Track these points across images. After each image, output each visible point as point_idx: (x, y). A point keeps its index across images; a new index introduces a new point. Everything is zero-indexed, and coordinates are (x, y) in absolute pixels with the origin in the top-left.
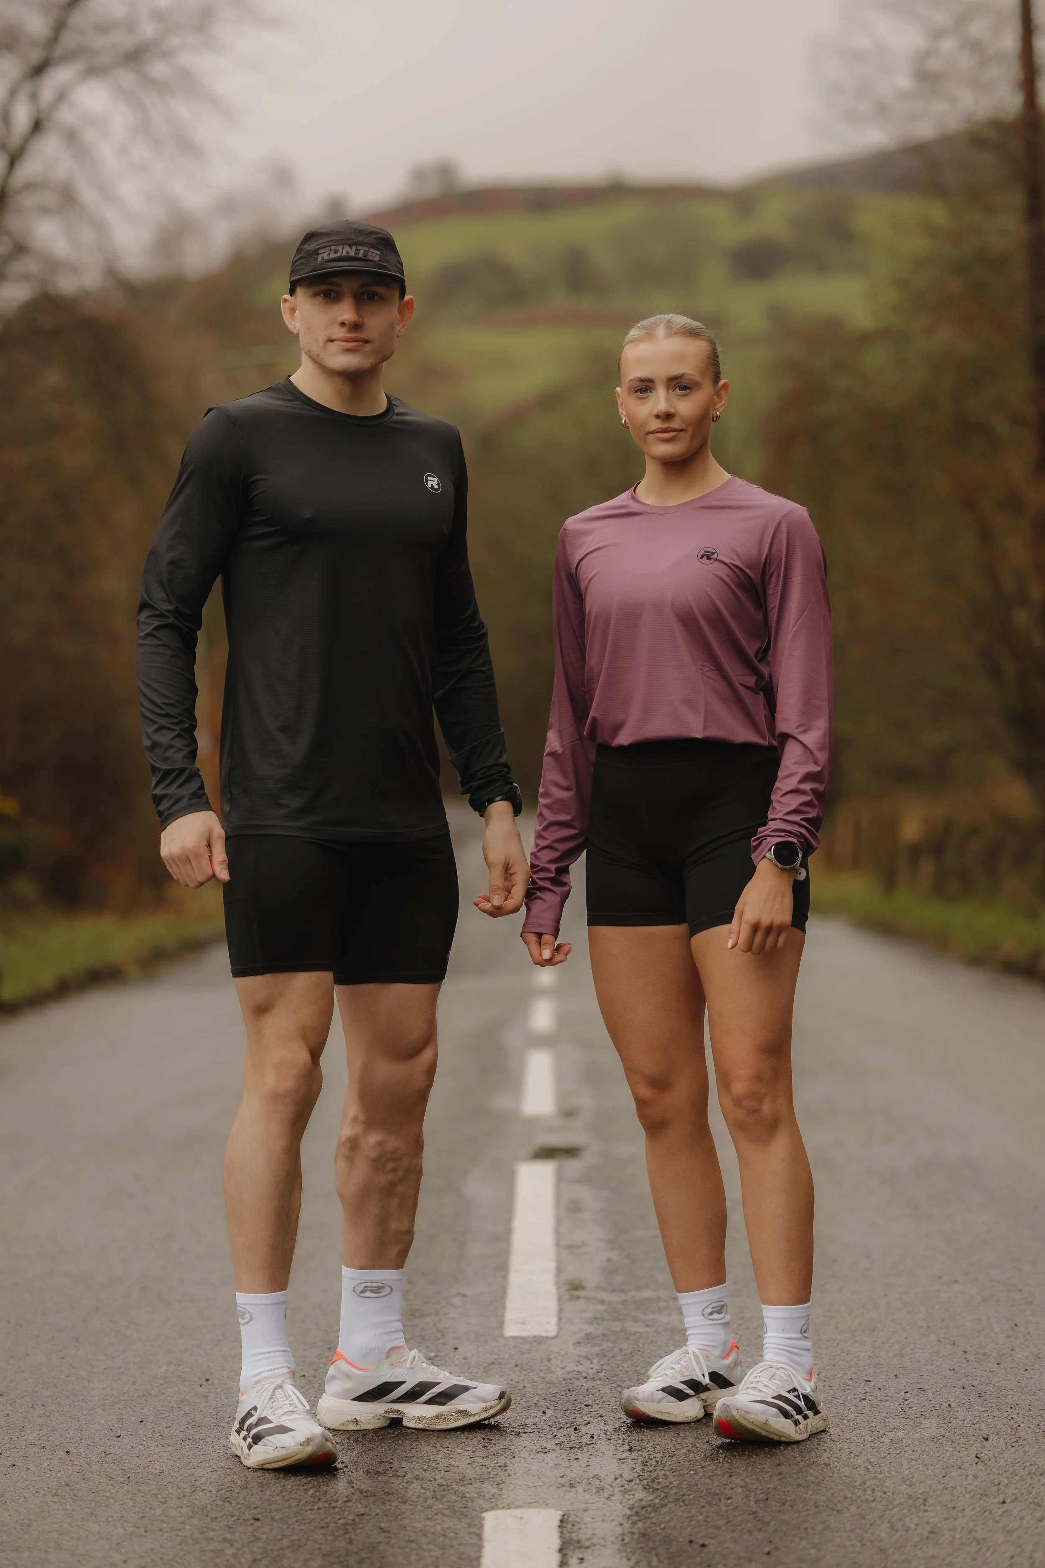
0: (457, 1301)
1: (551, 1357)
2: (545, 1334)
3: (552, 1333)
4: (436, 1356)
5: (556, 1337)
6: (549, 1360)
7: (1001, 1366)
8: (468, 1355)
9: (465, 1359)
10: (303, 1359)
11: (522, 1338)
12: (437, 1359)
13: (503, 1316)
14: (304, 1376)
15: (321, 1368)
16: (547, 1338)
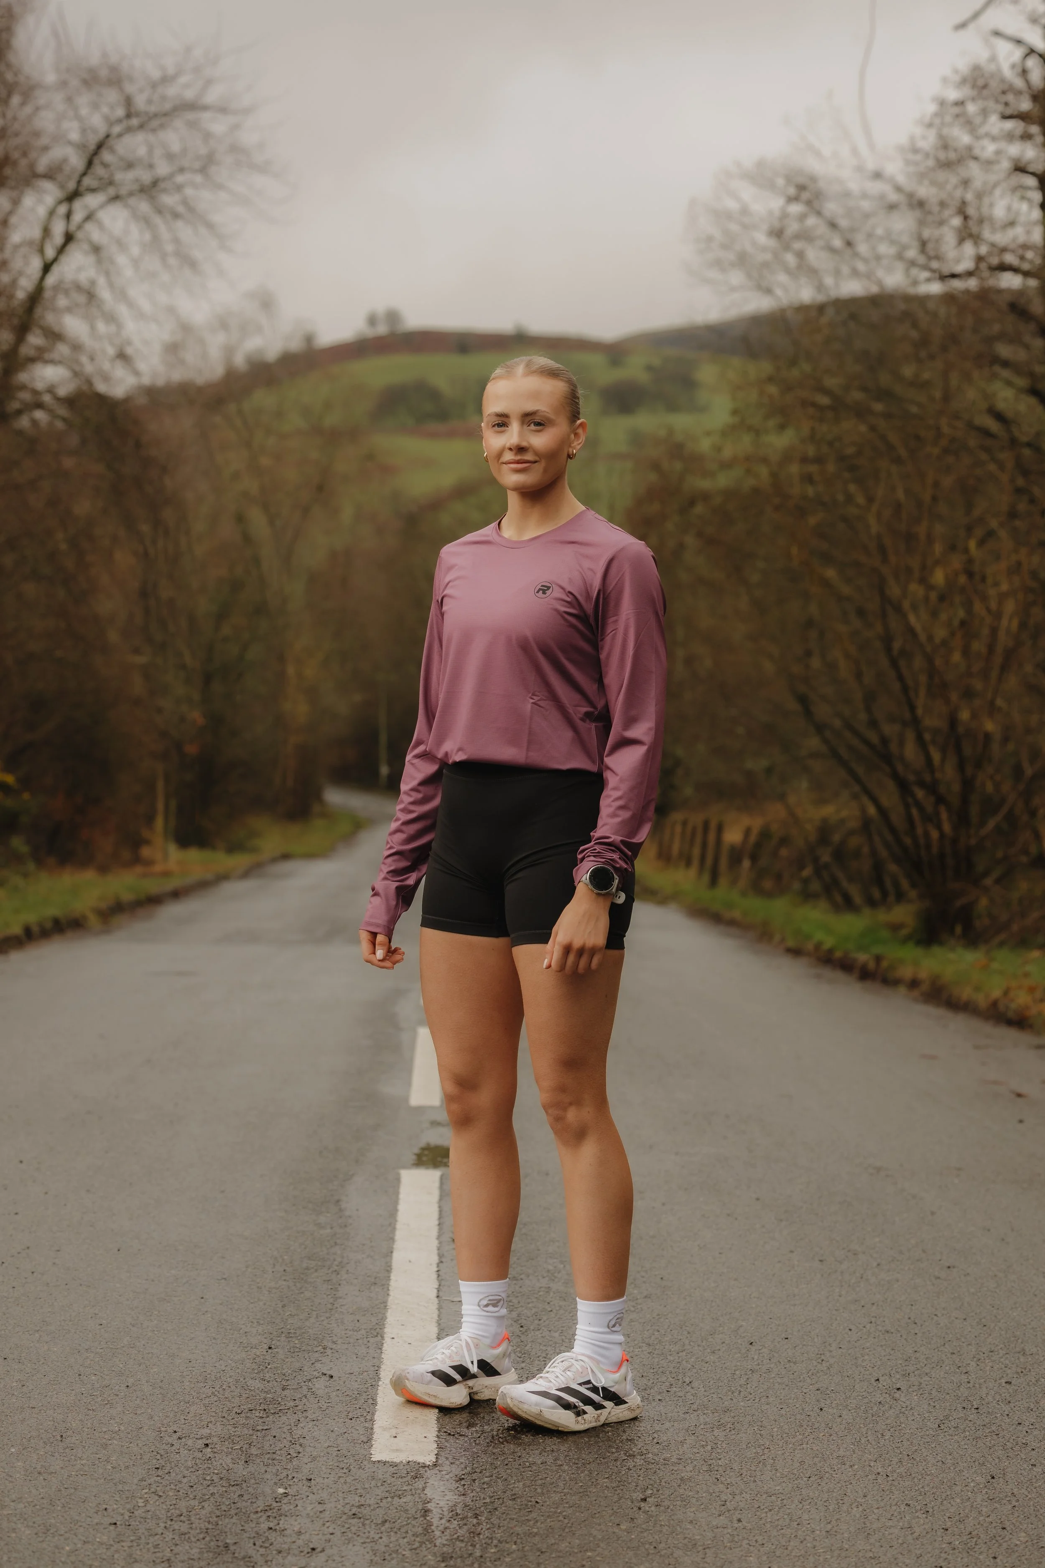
0: (320, 1385)
1: (429, 1506)
2: (421, 1459)
3: (429, 1458)
4: (286, 1495)
5: (435, 1465)
6: (426, 1512)
7: (998, 1560)
8: (324, 1495)
9: (320, 1503)
10: (120, 1487)
11: (394, 1465)
12: (285, 1500)
13: (372, 1420)
14: (115, 1524)
15: (139, 1507)
16: (424, 1466)
